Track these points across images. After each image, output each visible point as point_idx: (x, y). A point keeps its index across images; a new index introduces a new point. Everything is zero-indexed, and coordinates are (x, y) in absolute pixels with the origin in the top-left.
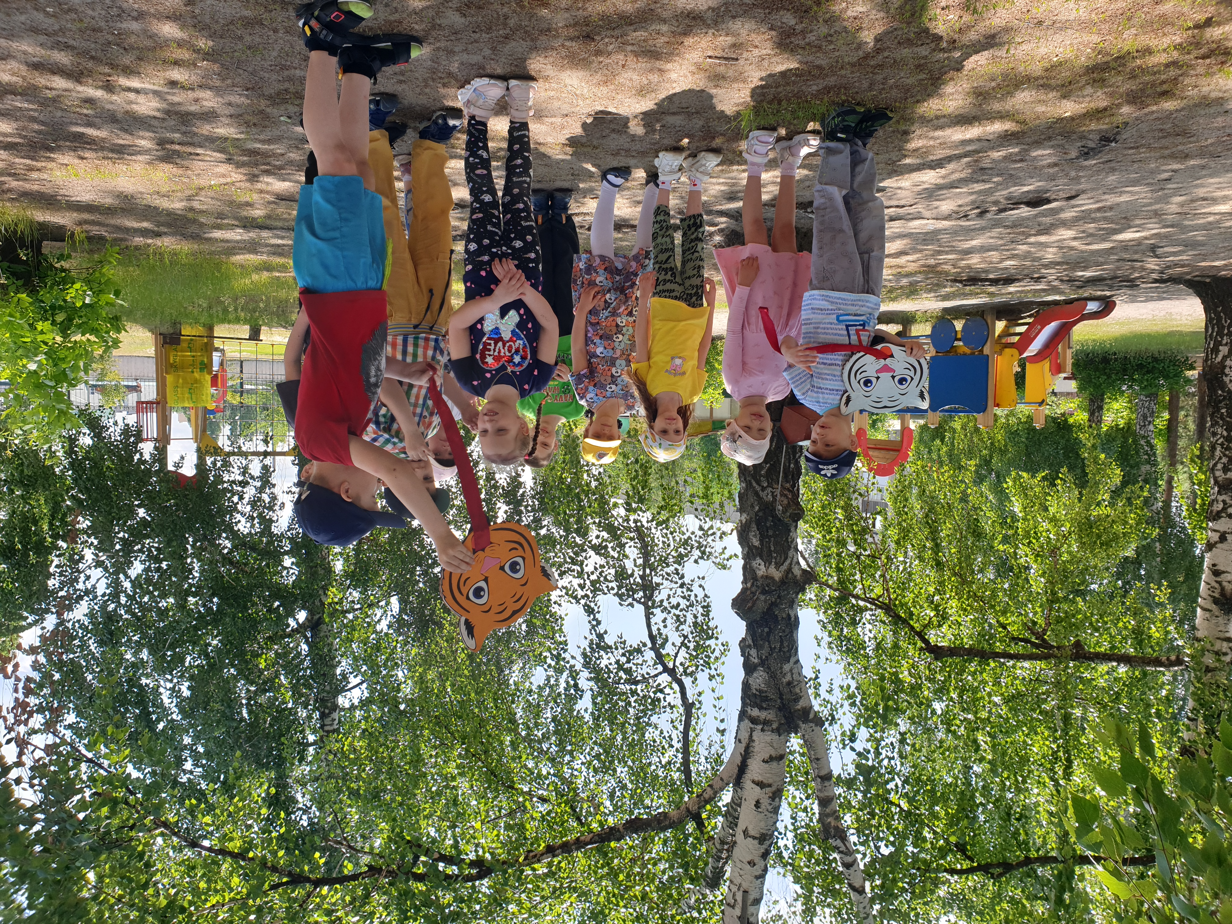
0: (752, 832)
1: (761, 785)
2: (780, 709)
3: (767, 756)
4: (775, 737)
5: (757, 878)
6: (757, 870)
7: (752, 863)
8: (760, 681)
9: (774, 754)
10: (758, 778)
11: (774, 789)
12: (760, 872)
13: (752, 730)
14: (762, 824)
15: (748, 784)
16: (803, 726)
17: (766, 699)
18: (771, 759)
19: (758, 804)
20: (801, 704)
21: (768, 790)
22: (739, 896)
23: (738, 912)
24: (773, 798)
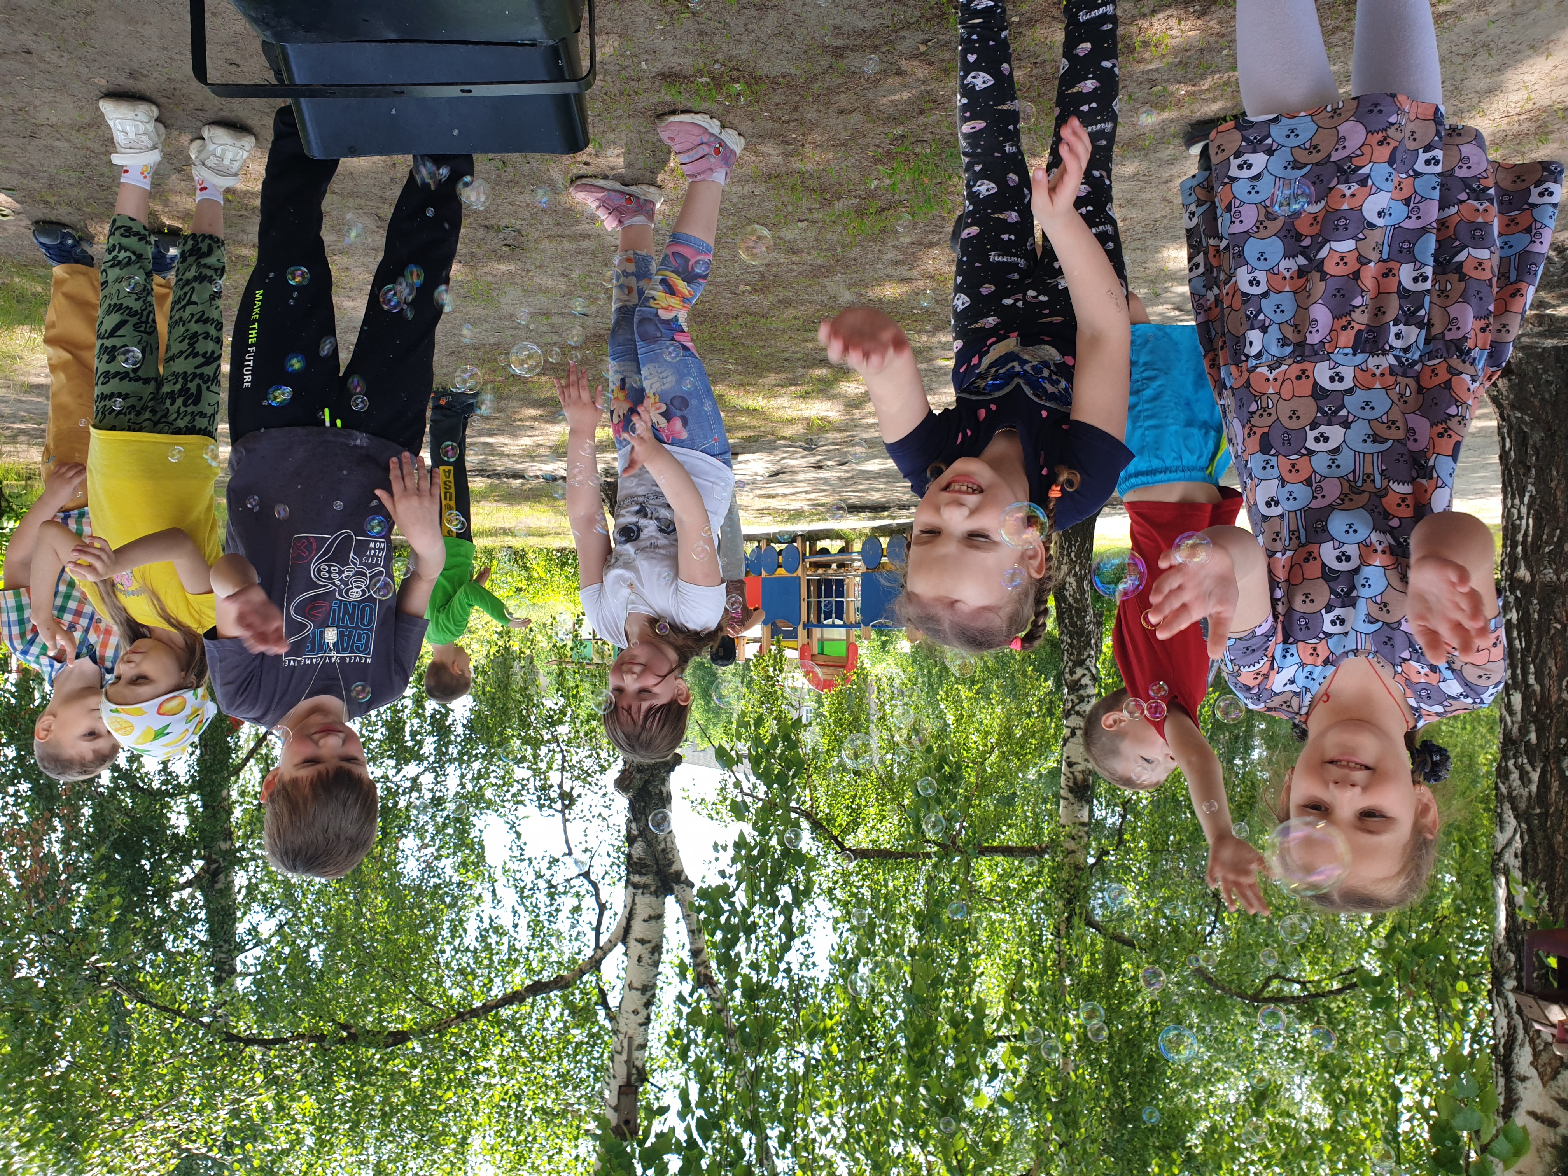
0: (636, 985)
1: (642, 942)
2: (657, 874)
3: (646, 916)
4: (653, 899)
5: (641, 1025)
6: (641, 1019)
7: (636, 1012)
8: (639, 850)
9: (652, 913)
10: (639, 936)
11: (653, 944)
12: (643, 1020)
13: (634, 895)
14: (644, 977)
15: (632, 943)
16: (676, 887)
17: (645, 865)
18: (650, 918)
19: (640, 960)
20: (675, 868)
21: (648, 945)
22: (625, 1045)
23: (624, 1057)
24: (652, 953)
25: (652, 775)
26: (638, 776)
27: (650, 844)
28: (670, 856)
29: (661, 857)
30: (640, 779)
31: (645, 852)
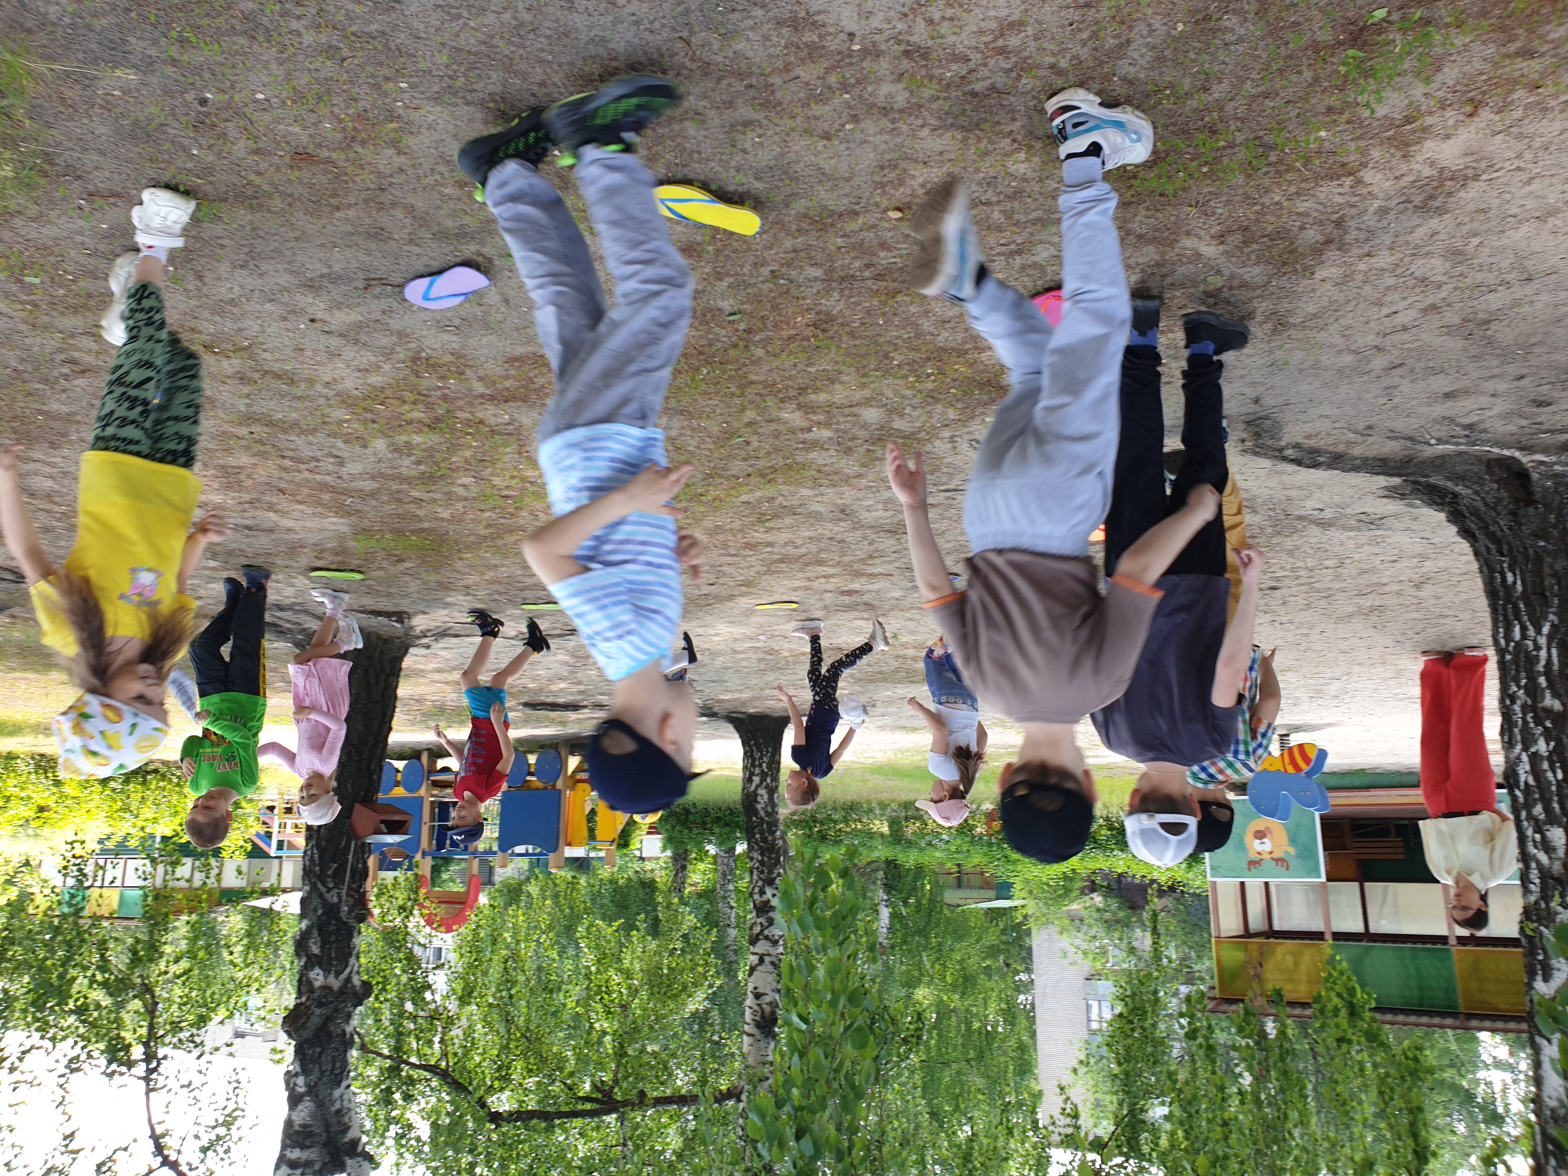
25: (336, 1010)
26: (318, 1011)
27: (321, 1105)
28: (346, 1119)
29: (334, 1121)
30: (320, 1015)
31: (313, 1115)
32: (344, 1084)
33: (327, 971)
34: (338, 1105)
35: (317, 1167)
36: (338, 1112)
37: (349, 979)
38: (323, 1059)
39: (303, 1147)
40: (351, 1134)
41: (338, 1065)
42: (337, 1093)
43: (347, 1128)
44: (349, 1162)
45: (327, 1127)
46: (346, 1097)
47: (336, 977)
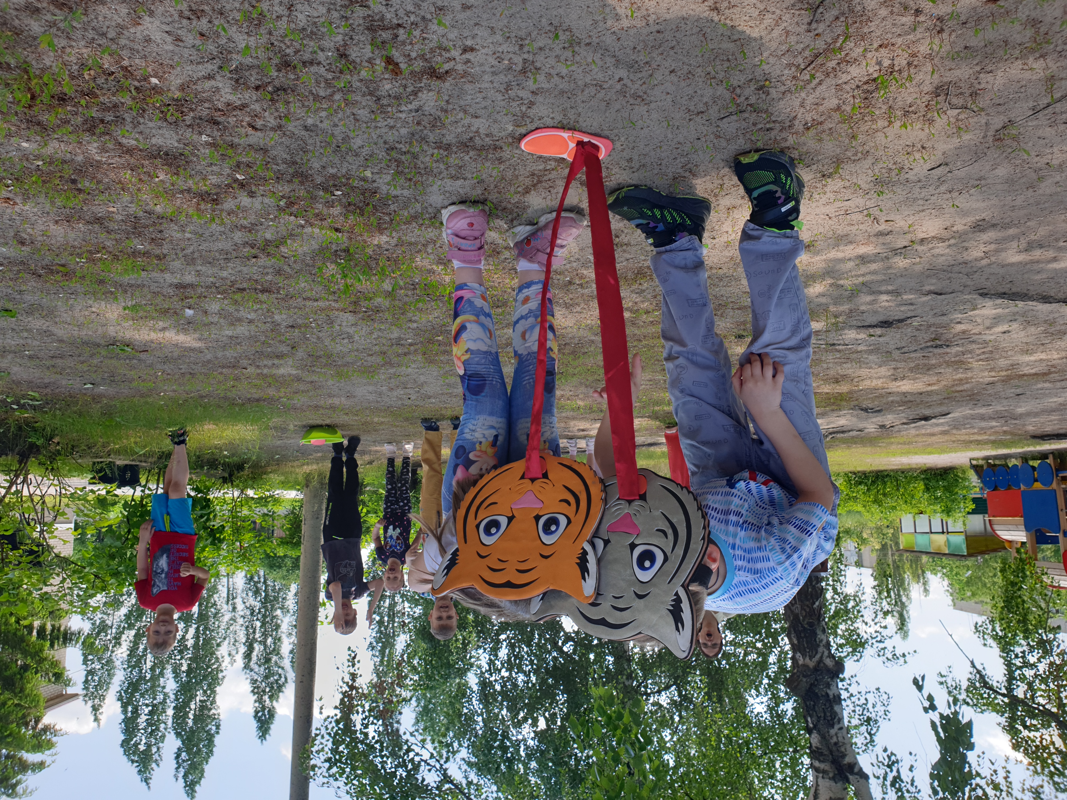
25: (816, 680)
26: (804, 680)
27: (824, 738)
28: (843, 749)
29: (834, 749)
30: (807, 682)
31: (821, 742)
32: (837, 727)
33: (804, 656)
34: (835, 739)
35: (831, 775)
36: (836, 744)
37: (821, 661)
38: (817, 709)
39: (820, 761)
40: (847, 760)
41: (828, 714)
42: (832, 732)
43: (844, 756)
44: (851, 777)
45: (831, 752)
46: (840, 735)
47: (811, 659)
